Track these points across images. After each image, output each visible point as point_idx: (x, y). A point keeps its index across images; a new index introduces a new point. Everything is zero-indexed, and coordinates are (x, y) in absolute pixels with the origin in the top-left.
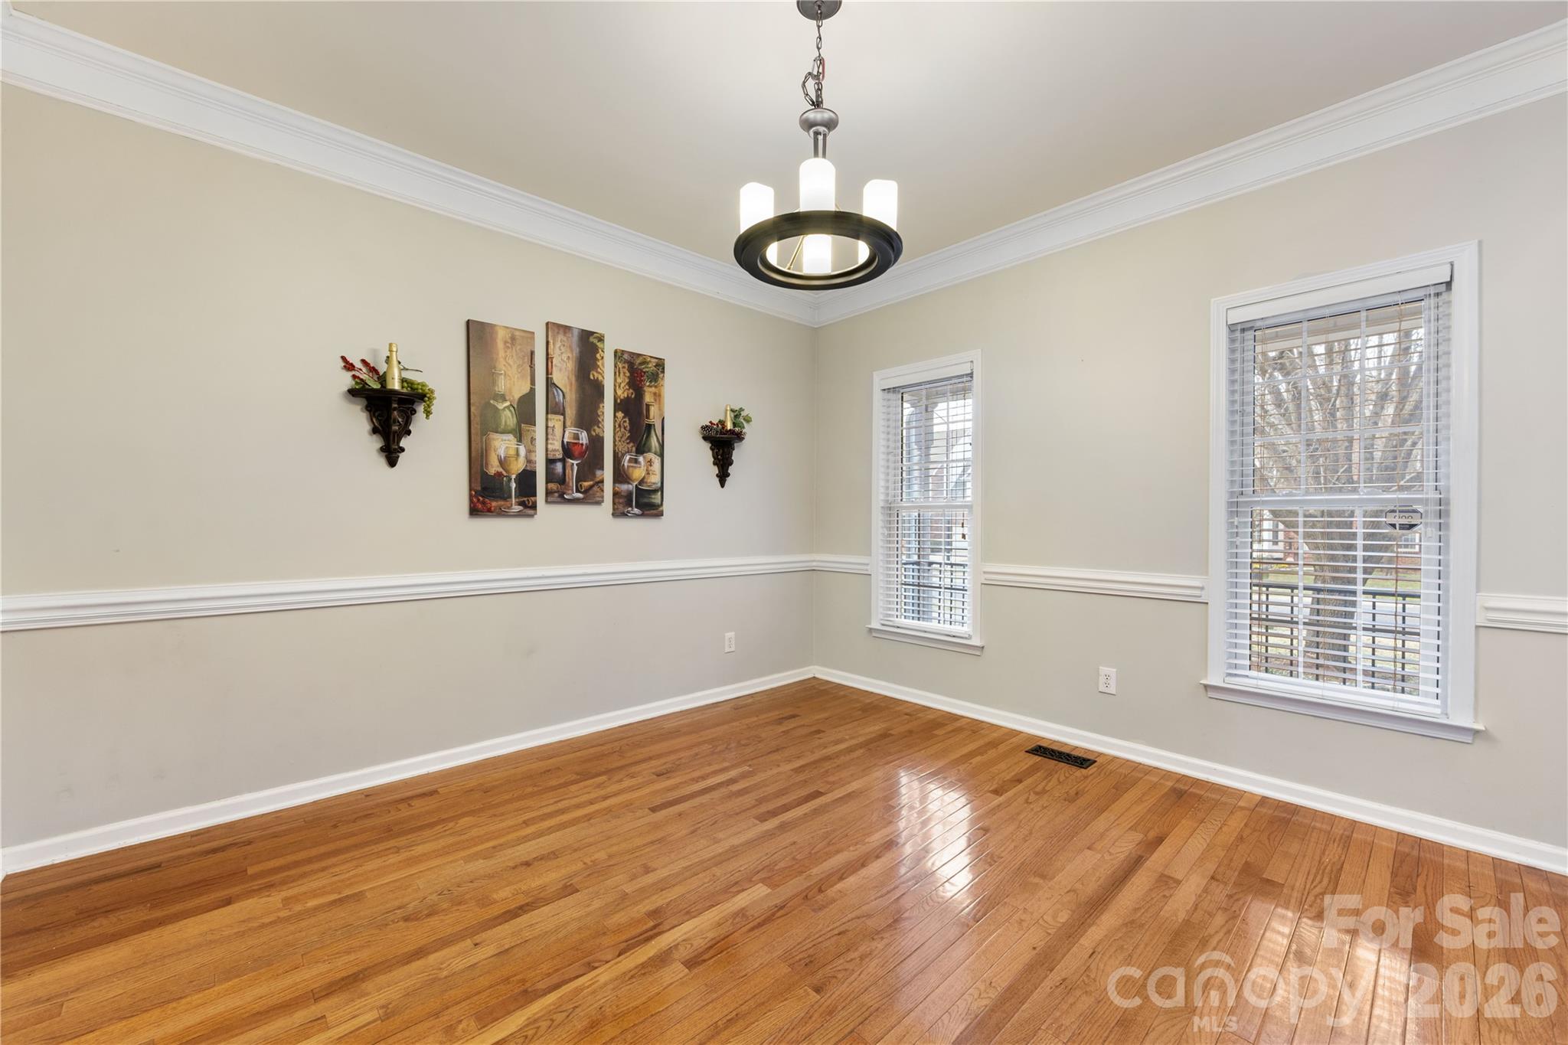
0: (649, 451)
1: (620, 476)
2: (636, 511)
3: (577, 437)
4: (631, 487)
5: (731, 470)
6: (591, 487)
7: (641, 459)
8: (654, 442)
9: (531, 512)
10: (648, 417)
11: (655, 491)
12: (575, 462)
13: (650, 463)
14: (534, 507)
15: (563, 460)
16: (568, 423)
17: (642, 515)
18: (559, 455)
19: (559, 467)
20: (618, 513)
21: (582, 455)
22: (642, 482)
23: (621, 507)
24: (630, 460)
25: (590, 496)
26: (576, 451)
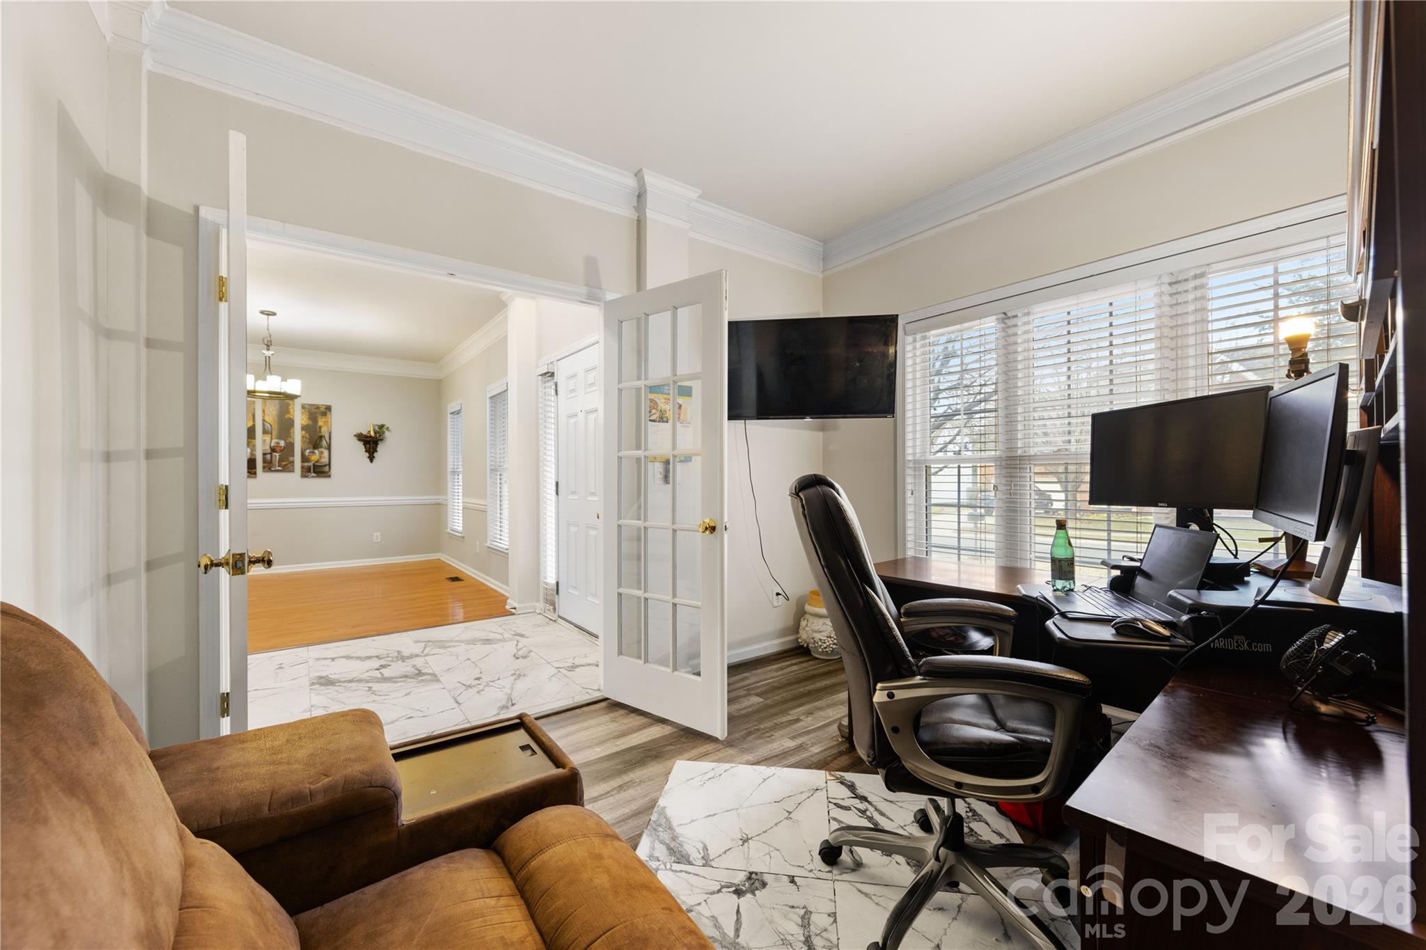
0: (321, 447)
1: (304, 459)
2: (313, 475)
3: (278, 443)
4: (311, 464)
5: (375, 455)
6: (287, 464)
7: (316, 451)
8: (324, 443)
9: (254, 476)
10: (320, 432)
11: (325, 466)
12: (277, 454)
13: (322, 453)
14: (255, 473)
15: (271, 454)
16: (273, 437)
17: (318, 477)
18: (269, 451)
19: (268, 457)
20: (304, 476)
21: (281, 451)
22: (317, 461)
23: (304, 474)
24: (310, 452)
25: (287, 467)
26: (278, 449)
